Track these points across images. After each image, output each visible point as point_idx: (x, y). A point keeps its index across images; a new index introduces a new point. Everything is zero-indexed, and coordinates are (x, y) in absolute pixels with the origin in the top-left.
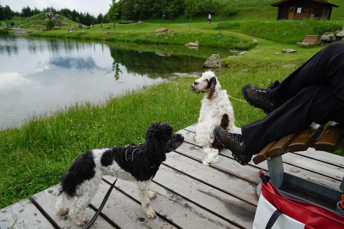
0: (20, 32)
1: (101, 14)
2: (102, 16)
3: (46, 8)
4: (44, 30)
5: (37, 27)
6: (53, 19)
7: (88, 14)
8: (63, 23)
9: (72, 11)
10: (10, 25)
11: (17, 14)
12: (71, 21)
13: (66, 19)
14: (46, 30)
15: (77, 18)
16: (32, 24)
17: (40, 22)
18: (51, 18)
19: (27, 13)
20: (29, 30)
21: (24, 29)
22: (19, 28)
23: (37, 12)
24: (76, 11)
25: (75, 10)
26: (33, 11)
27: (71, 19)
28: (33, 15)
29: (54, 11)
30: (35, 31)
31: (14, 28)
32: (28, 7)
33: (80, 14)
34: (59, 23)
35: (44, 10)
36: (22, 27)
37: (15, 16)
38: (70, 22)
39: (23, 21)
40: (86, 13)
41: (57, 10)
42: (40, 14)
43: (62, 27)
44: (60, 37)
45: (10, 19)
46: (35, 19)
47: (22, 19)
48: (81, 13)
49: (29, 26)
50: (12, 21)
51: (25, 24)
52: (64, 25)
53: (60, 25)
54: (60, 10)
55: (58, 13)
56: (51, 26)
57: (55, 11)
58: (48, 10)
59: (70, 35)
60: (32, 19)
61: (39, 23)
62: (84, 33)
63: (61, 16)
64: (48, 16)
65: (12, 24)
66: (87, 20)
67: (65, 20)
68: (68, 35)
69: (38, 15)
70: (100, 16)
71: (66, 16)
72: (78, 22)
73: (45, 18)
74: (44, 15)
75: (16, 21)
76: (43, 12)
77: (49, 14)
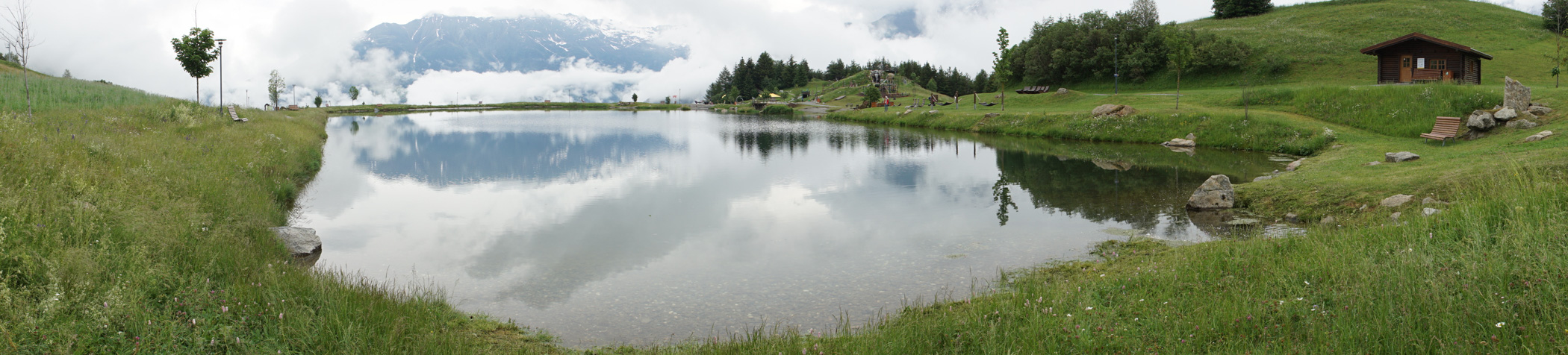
0: (815, 110)
1: (983, 72)
2: (986, 75)
3: (872, 61)
4: (858, 107)
5: (849, 100)
6: (883, 82)
7: (955, 72)
8: (900, 91)
9: (922, 66)
10: (800, 97)
11: (818, 75)
12: (919, 87)
13: (908, 82)
14: (862, 107)
15: (931, 81)
16: (841, 94)
17: (856, 90)
18: (879, 81)
19: (837, 71)
20: (832, 106)
22: (814, 103)
23: (854, 69)
24: (931, 66)
25: (928, 65)
26: (848, 68)
27: (919, 84)
28: (845, 76)
29: (886, 68)
30: (843, 109)
31: (807, 103)
32: (840, 61)
33: (938, 71)
34: (894, 91)
35: (869, 65)
37: (813, 79)
38: (914, 90)
39: (826, 88)
40: (952, 69)
41: (892, 65)
42: (859, 74)
43: (898, 100)
44: (884, 123)
45: (803, 85)
46: (848, 84)
47: (825, 85)
48: (941, 71)
49: (834, 97)
50: (805, 90)
51: (827, 94)
52: (902, 96)
53: (894, 94)
54: (898, 65)
55: (895, 71)
56: (871, 98)
57: (889, 65)
58: (875, 66)
59: (905, 120)
60: (843, 85)
61: (853, 92)
62: (934, 116)
63: (899, 77)
64: (874, 77)
65: (805, 95)
66: (952, 85)
67: (906, 86)
68: (901, 119)
69: (854, 76)
70: (982, 76)
71: (908, 76)
72: (931, 88)
73: (867, 83)
74: (867, 75)
75: (814, 88)
76: (865, 69)
77: (877, 73)
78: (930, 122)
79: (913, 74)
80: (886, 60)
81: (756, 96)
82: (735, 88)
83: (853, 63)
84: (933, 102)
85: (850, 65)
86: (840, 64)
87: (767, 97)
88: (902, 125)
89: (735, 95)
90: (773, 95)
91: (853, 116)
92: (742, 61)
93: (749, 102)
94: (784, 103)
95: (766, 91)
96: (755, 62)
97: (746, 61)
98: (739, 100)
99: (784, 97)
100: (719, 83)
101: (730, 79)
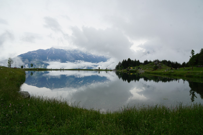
0: (141, 71)
1: (184, 62)
3: (155, 60)
4: (152, 70)
5: (150, 69)
6: (158, 65)
7: (177, 62)
8: (162, 67)
9: (168, 61)
11: (142, 63)
12: (167, 66)
14: (153, 70)
15: (170, 65)
19: (146, 62)
20: (145, 71)
21: (143, 70)
24: (170, 61)
26: (149, 62)
29: (158, 62)
31: (139, 70)
32: (147, 60)
36: (142, 69)
37: (141, 65)
42: (151, 63)
43: (162, 69)
44: (159, 74)
45: (138, 66)
47: (143, 66)
48: (173, 62)
49: (146, 69)
51: (144, 68)
55: (161, 62)
56: (156, 68)
59: (165, 73)
60: (148, 65)
61: (150, 67)
62: (173, 72)
63: (162, 64)
64: (155, 64)
65: (139, 68)
66: (176, 65)
67: (164, 66)
69: (150, 64)
71: (164, 64)
74: (153, 63)
75: (141, 67)
77: (156, 63)
78: (172, 74)
79: (166, 63)
80: (158, 60)
82: (122, 66)
83: (150, 60)
84: (172, 69)
87: (130, 68)
89: (122, 68)
91: (152, 72)
92: (124, 60)
93: (126, 69)
94: (134, 70)
96: (127, 60)
99: (134, 68)
100: (118, 65)
101: (121, 64)
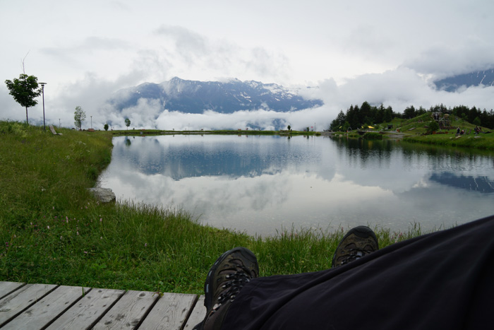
0: (396, 136)
3: (434, 106)
4: (423, 134)
5: (418, 131)
6: (441, 120)
8: (453, 125)
10: (386, 129)
11: (398, 116)
13: (459, 120)
14: (426, 134)
15: (477, 118)
16: (412, 127)
17: (423, 124)
18: (438, 119)
19: (410, 113)
20: (406, 134)
21: (401, 133)
22: (396, 132)
23: (422, 111)
26: (417, 111)
27: (467, 120)
28: (415, 116)
29: (443, 110)
30: (412, 135)
31: (391, 132)
34: (448, 125)
35: (432, 109)
36: (399, 131)
37: (395, 118)
38: (464, 124)
39: (403, 123)
41: (448, 109)
42: (424, 115)
43: (451, 131)
44: (441, 144)
45: (388, 122)
46: (417, 120)
47: (402, 121)
50: (390, 124)
51: (404, 127)
52: (454, 128)
53: (449, 127)
54: (452, 108)
55: (450, 112)
56: (433, 129)
57: (446, 109)
58: (437, 108)
59: (456, 142)
60: (414, 121)
61: (420, 126)
63: (453, 116)
64: (435, 116)
65: (390, 128)
66: (492, 121)
67: (458, 123)
68: (452, 142)
69: (421, 116)
71: (460, 116)
72: (476, 123)
73: (430, 120)
74: (430, 115)
75: (394, 123)
76: (429, 111)
77: (437, 114)
78: (474, 144)
79: (463, 114)
80: (444, 105)
81: (360, 127)
82: (347, 122)
83: (421, 108)
84: (477, 131)
85: (418, 109)
86: (413, 108)
87: (366, 128)
88: (454, 145)
89: (347, 127)
90: (370, 127)
91: (420, 140)
92: (352, 107)
93: (355, 131)
94: (377, 132)
95: (366, 124)
96: (360, 107)
97: (354, 107)
98: (350, 130)
99: (377, 128)
100: (338, 120)
101: (344, 117)
